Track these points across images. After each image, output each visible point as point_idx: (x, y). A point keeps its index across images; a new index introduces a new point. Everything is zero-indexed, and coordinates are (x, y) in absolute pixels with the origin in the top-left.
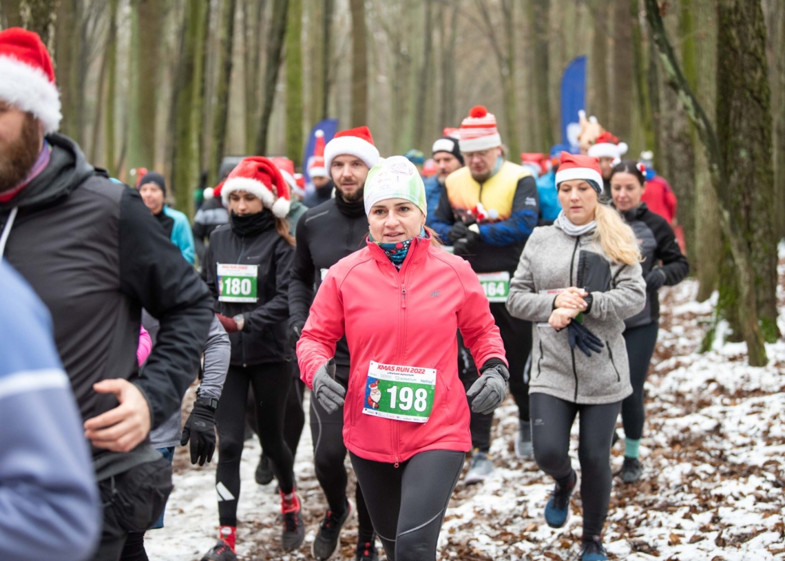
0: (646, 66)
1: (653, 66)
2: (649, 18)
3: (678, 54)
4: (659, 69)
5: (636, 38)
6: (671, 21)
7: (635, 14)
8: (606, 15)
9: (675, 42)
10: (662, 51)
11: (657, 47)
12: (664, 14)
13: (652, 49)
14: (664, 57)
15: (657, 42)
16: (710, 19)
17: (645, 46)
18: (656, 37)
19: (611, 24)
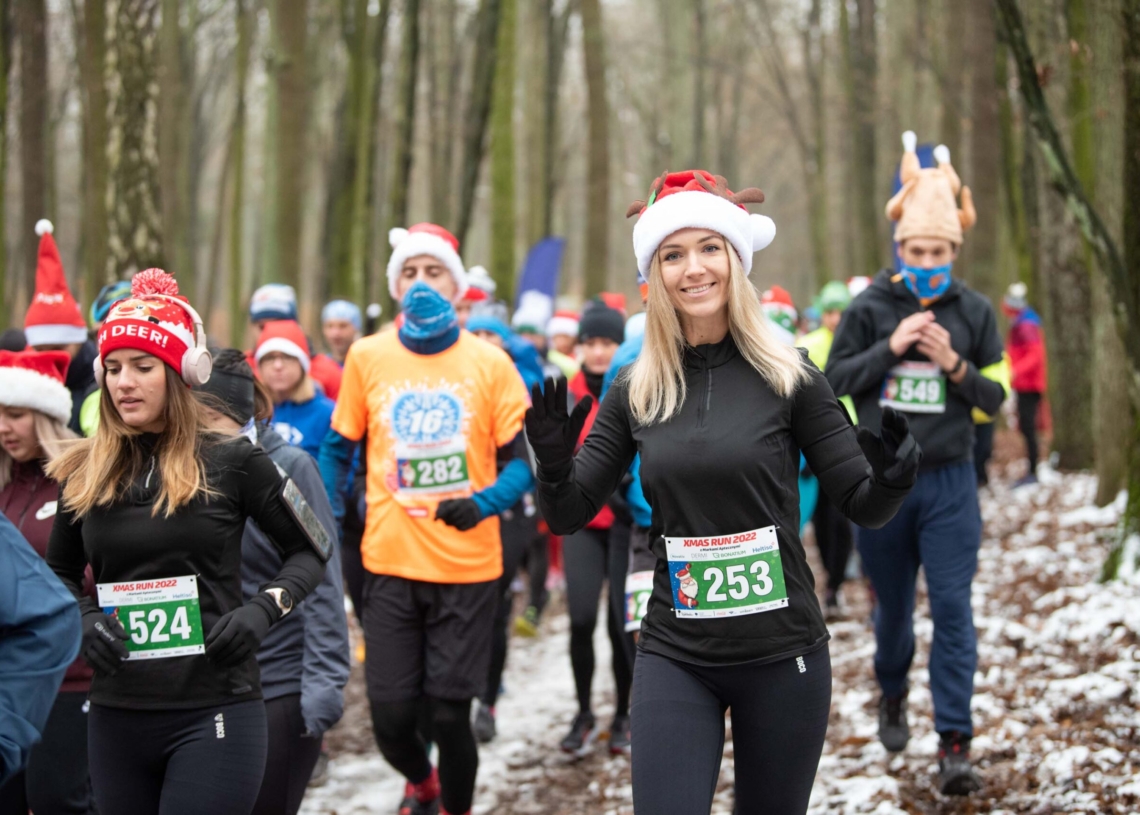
0: (1018, 159)
1: (1029, 160)
2: (1023, 89)
3: (1067, 142)
4: (1038, 162)
5: (1004, 119)
6: (1055, 94)
7: (1002, 82)
8: (959, 85)
9: (1062, 124)
10: (1042, 136)
11: (1034, 132)
12: (1046, 84)
13: (1027, 136)
14: (1046, 147)
15: (1036, 125)
16: (1112, 91)
17: (1018, 130)
18: (1034, 116)
19: (967, 98)
